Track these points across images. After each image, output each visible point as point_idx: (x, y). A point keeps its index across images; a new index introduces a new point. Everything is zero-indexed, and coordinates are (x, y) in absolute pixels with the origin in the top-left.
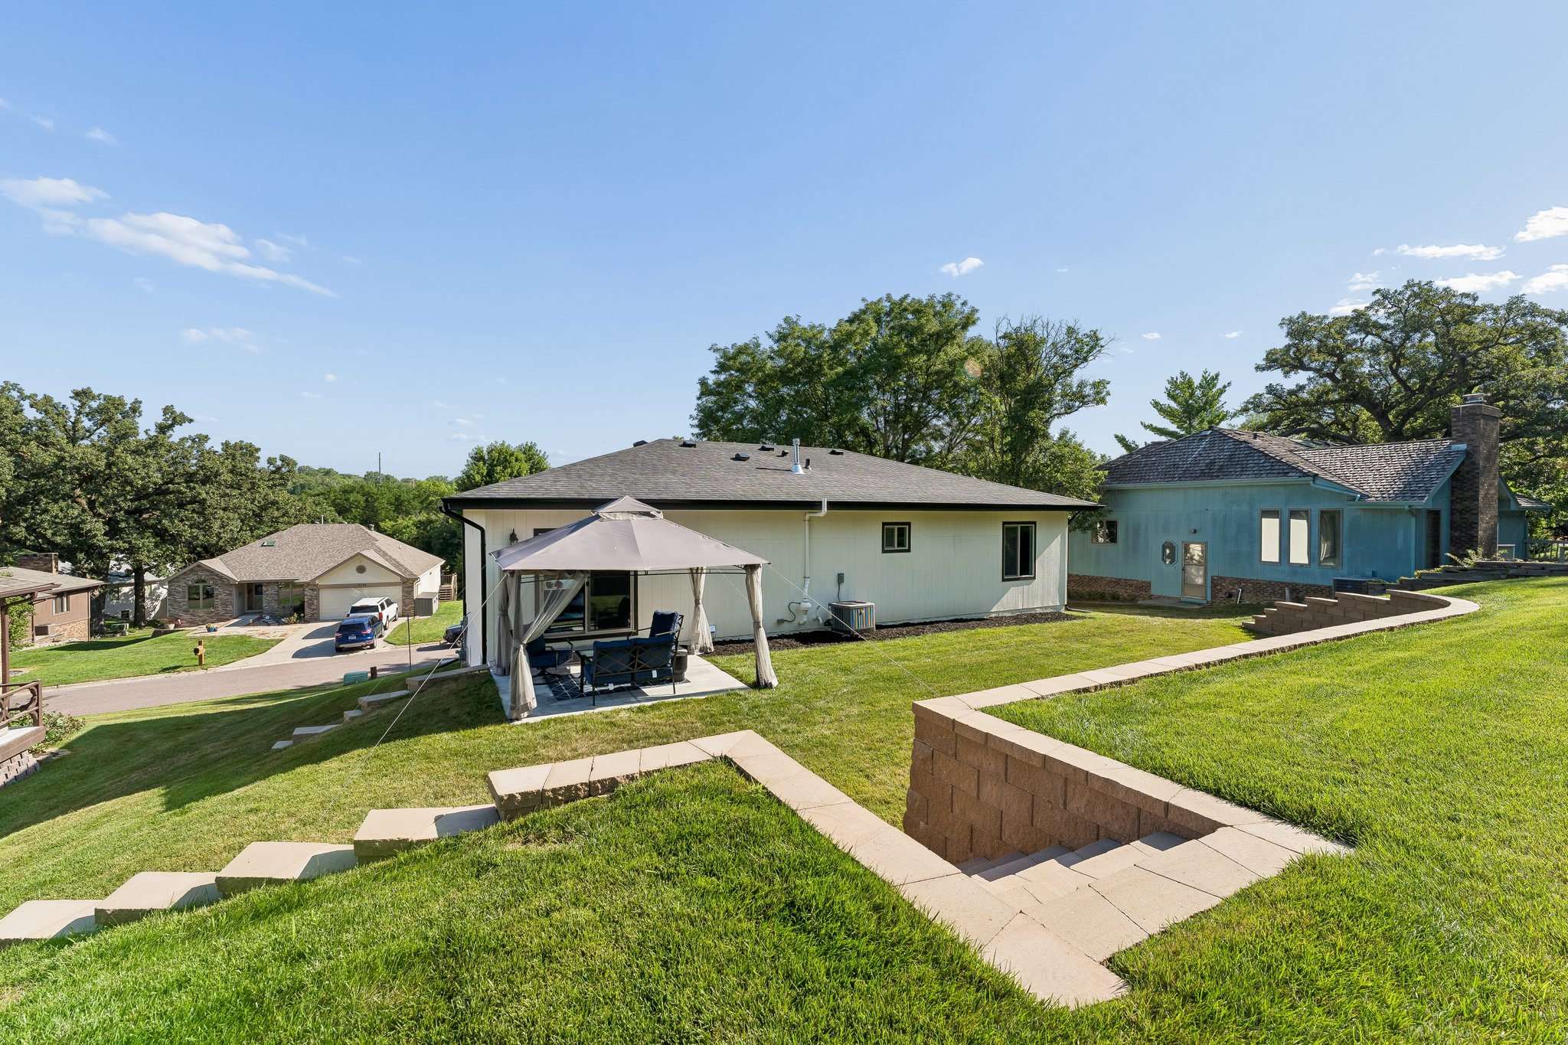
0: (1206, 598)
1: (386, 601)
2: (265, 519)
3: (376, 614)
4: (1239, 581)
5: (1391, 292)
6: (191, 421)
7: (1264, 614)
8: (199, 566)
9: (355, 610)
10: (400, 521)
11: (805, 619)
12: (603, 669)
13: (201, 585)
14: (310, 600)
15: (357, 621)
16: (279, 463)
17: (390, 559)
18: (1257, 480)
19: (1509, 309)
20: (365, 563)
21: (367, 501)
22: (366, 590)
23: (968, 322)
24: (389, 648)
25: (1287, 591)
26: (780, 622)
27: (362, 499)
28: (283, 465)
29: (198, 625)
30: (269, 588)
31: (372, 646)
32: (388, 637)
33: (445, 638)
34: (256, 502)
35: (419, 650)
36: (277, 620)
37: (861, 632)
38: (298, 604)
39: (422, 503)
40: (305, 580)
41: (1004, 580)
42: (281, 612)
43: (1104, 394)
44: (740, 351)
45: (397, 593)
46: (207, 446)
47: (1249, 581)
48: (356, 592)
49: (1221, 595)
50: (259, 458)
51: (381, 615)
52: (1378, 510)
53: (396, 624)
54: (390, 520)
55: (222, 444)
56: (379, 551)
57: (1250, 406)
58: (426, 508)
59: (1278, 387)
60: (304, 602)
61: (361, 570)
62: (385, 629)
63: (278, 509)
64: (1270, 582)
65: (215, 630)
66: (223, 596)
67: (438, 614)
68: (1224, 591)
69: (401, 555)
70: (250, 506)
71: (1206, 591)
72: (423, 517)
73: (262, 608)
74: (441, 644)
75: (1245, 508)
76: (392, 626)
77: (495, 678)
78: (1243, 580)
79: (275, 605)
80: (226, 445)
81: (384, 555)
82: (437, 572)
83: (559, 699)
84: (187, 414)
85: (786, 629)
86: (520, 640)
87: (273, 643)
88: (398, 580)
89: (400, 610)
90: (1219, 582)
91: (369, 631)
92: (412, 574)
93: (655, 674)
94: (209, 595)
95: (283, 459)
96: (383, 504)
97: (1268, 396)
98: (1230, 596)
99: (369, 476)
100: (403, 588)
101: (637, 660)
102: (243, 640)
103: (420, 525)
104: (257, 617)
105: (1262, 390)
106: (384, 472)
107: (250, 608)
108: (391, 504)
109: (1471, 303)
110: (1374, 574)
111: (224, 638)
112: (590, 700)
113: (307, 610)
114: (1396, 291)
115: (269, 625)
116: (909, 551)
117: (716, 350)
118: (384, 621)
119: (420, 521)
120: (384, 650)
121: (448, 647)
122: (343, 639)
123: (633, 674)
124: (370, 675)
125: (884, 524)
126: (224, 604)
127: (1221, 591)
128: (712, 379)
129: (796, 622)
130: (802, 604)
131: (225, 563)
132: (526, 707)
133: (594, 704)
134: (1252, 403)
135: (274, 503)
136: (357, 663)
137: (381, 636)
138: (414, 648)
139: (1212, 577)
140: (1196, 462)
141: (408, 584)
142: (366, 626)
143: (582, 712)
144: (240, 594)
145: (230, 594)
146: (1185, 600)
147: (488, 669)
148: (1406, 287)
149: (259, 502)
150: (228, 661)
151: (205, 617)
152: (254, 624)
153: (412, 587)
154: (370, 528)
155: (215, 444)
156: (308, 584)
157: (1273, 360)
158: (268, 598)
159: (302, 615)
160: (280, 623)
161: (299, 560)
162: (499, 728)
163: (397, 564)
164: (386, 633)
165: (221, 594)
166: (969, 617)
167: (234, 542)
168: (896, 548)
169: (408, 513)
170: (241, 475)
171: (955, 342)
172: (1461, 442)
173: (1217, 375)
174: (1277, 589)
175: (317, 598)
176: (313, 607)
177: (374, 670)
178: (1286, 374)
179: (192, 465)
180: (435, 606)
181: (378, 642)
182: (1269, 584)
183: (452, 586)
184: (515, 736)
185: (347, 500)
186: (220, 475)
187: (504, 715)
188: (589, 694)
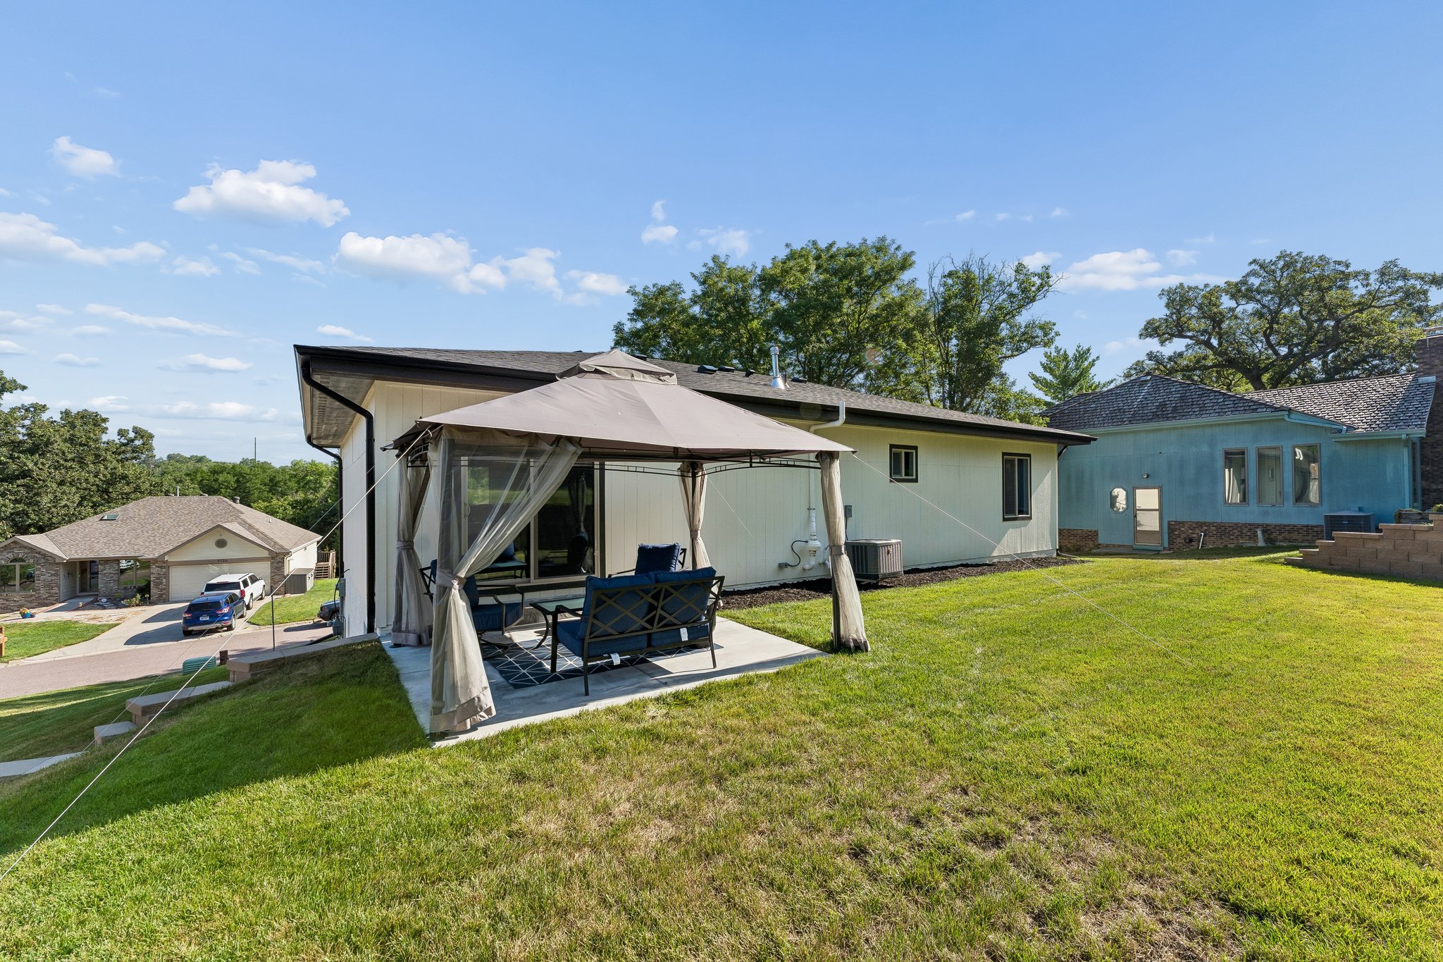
0: (1162, 545)
1: (250, 577)
2: (114, 495)
3: (237, 592)
4: (1200, 525)
5: (1267, 261)
6: (24, 388)
7: (1316, 547)
8: (15, 542)
9: (210, 587)
10: (274, 502)
11: (813, 563)
12: (604, 627)
13: (18, 565)
14: (157, 578)
15: (211, 599)
16: (132, 435)
17: (257, 532)
18: (1221, 418)
19: (1382, 273)
20: (225, 536)
21: (238, 481)
22: (226, 567)
23: (905, 264)
24: (251, 629)
25: (1259, 533)
26: (782, 566)
27: (232, 479)
28: (136, 437)
29: (13, 611)
30: (107, 566)
31: (230, 628)
32: (253, 617)
33: (319, 616)
34: (101, 476)
35: (286, 630)
36: (116, 602)
37: (886, 576)
38: (143, 584)
39: (298, 482)
40: (151, 557)
41: (1005, 520)
42: (121, 593)
43: (1053, 334)
44: (662, 291)
45: (264, 568)
46: (45, 416)
47: (1212, 524)
48: (214, 569)
49: (1179, 540)
50: (107, 428)
51: (243, 593)
52: (1365, 442)
53: (263, 603)
54: (264, 501)
55: (62, 413)
56: (244, 523)
57: (1133, 372)
58: (303, 487)
59: (1158, 354)
60: (149, 582)
61: (221, 544)
62: (248, 608)
63: (128, 484)
64: (1236, 524)
65: (32, 616)
66: (47, 577)
67: (313, 591)
68: (1183, 536)
69: (271, 528)
70: (91, 480)
71: (1162, 539)
72: (300, 496)
73: (97, 591)
74: (314, 623)
75: (1205, 449)
76: (257, 606)
77: (392, 653)
78: (1205, 523)
79: (114, 586)
80: (66, 414)
81: (250, 528)
82: (313, 549)
83: (516, 687)
84: (20, 381)
85: (790, 576)
86: (451, 571)
87: (106, 628)
88: (266, 554)
89: (268, 588)
90: (1177, 527)
91: (226, 610)
92: (282, 547)
93: (684, 635)
94: (28, 578)
95: (136, 430)
96: (255, 484)
97: (1150, 362)
98: (1191, 541)
99: (244, 462)
100: (272, 563)
101: (660, 612)
102: (65, 627)
103: (294, 505)
104: (91, 599)
105: (1143, 357)
106: (260, 459)
107: (82, 590)
108: (265, 485)
109: (1344, 269)
110: (1360, 509)
111: (42, 624)
112: (577, 685)
113: (154, 591)
114: (1271, 261)
115: (104, 608)
116: (916, 480)
117: (635, 293)
118: (247, 599)
119: (296, 501)
120: (245, 632)
121: (324, 626)
122: (193, 620)
123: (649, 635)
124: (218, 662)
125: (892, 446)
126: (49, 586)
127: (1179, 536)
128: (628, 327)
129: (800, 567)
130: (810, 542)
131: (52, 539)
132: (473, 707)
133: (587, 693)
134: (1135, 369)
135: (124, 477)
136: (206, 648)
137: (242, 616)
138: (279, 629)
139: (1169, 522)
140: (1143, 406)
141: (278, 559)
142: (223, 605)
143: (575, 711)
144: (70, 574)
145: (56, 575)
146: (1137, 547)
147: (378, 640)
148: (1279, 258)
149: (104, 476)
150: (38, 652)
151: (23, 602)
152: (84, 608)
153: (283, 562)
154: (234, 501)
155: (53, 414)
156: (155, 561)
157: (1151, 330)
158: (105, 580)
159: (147, 596)
160: (118, 606)
161: (146, 534)
162: (410, 759)
163: (265, 537)
164: (249, 614)
165: (43, 575)
166: (974, 562)
167: (69, 519)
168: (904, 477)
169: (283, 494)
170: (81, 445)
171: (894, 283)
172: (1429, 374)
173: (1089, 350)
174: (1244, 531)
175: (167, 576)
176: (161, 587)
177: (224, 655)
178: (1162, 343)
179: (21, 434)
180: (310, 583)
181: (239, 625)
182: (1236, 526)
183: (330, 563)
184: (447, 778)
185: (216, 480)
186: (52, 444)
187: (418, 728)
188: (571, 674)
